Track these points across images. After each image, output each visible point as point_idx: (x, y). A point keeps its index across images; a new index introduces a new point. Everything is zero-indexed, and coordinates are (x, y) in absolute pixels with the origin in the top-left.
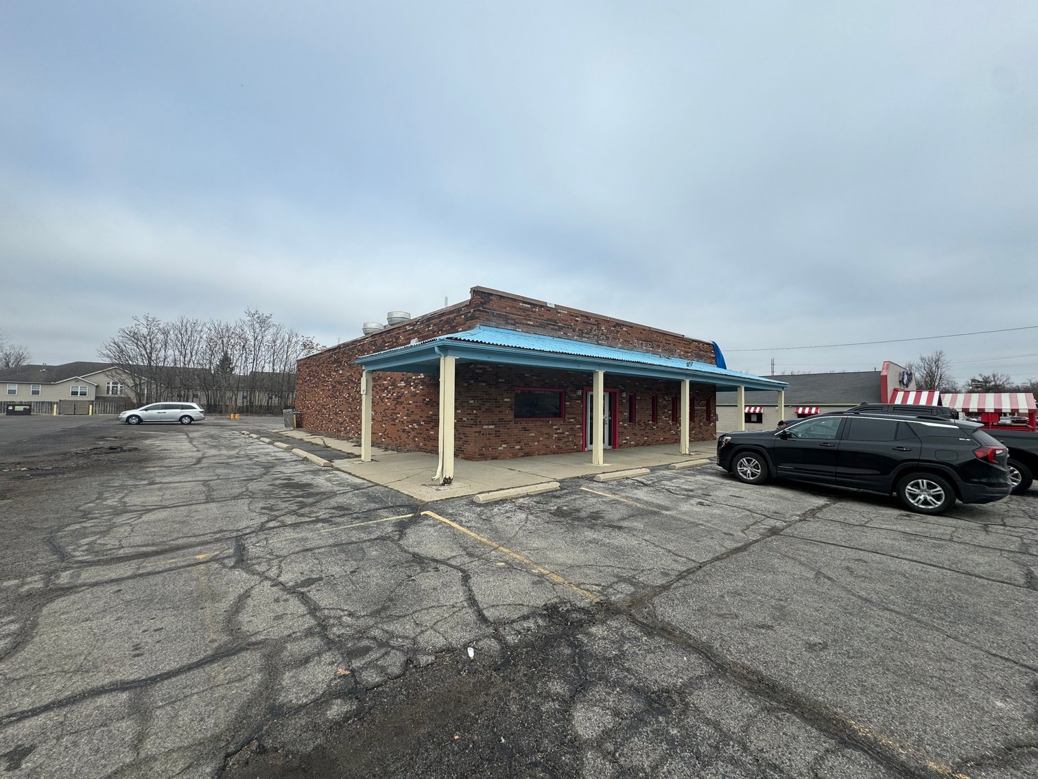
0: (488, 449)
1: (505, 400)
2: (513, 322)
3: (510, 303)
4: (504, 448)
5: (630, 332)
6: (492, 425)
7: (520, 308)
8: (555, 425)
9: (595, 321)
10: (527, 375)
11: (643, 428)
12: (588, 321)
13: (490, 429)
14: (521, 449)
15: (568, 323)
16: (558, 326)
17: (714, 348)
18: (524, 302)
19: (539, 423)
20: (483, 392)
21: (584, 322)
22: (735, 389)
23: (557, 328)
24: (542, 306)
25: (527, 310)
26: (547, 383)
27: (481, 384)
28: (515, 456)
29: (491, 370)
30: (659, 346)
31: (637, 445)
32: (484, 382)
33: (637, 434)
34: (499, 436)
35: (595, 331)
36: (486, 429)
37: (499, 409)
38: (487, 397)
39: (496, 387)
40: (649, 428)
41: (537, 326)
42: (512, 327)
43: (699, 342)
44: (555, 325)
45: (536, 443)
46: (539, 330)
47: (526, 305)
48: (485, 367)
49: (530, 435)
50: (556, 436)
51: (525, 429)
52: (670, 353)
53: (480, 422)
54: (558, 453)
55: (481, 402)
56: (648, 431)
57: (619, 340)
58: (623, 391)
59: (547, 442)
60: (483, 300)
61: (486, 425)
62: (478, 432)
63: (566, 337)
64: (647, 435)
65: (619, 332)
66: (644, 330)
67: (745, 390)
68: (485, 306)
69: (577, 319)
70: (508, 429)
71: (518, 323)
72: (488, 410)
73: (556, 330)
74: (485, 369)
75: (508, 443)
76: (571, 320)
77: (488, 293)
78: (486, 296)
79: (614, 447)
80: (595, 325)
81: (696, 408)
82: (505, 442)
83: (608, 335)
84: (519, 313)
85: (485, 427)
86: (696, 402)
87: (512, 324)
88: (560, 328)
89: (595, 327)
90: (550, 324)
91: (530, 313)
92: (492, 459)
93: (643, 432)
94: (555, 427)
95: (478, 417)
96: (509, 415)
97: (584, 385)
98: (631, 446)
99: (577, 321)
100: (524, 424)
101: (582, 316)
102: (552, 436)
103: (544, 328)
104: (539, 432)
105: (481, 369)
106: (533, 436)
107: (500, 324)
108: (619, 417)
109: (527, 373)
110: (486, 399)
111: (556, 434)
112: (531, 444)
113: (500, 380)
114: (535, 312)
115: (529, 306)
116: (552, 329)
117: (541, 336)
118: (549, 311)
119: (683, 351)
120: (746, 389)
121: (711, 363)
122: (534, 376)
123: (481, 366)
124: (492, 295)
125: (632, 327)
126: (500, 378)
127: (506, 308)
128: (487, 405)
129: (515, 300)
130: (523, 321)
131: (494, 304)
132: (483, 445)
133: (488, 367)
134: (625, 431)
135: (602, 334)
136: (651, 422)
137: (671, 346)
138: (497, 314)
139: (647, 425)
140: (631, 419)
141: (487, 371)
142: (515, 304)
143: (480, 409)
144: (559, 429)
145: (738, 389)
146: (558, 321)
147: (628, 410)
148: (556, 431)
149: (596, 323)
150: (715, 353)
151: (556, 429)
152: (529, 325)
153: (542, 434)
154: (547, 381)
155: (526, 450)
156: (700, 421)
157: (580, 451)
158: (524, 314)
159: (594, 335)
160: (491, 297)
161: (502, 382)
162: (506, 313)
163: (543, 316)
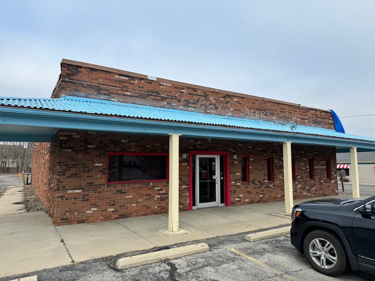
0: (73, 213)
1: (96, 165)
2: (107, 92)
3: (103, 75)
4: (93, 211)
5: (240, 102)
6: (79, 189)
7: (116, 81)
8: (156, 187)
9: (203, 93)
10: (122, 141)
11: (258, 186)
12: (195, 93)
13: (76, 193)
14: (116, 212)
15: (172, 94)
16: (160, 97)
17: (332, 115)
18: (120, 75)
19: (137, 185)
20: (68, 158)
21: (190, 94)
22: (347, 150)
23: (160, 98)
24: (142, 78)
25: (124, 82)
26: (148, 148)
27: (65, 150)
28: (107, 218)
29: (78, 136)
30: (273, 114)
31: (251, 202)
32: (69, 148)
33: (251, 191)
34: (88, 200)
35: (202, 101)
36: (71, 194)
37: (87, 174)
38: (73, 162)
39: (85, 153)
40: (265, 186)
41: (136, 97)
42: (106, 97)
43: (316, 110)
44: (157, 96)
45: (134, 205)
46: (137, 100)
47: (123, 78)
48: (70, 134)
49: (127, 197)
50: (159, 196)
51: (121, 192)
52: (286, 119)
53: (63, 187)
54: (160, 213)
55: (65, 168)
56: (264, 189)
57: (229, 109)
58: (234, 154)
59: (148, 203)
60: (70, 72)
61: (71, 189)
62: (61, 197)
63: (170, 106)
64: (262, 192)
65: (229, 102)
66: (256, 100)
67: (357, 152)
68: (72, 77)
69: (182, 91)
70: (100, 192)
71: (112, 93)
72: (73, 175)
73: (159, 100)
74: (71, 136)
75: (100, 206)
76: (176, 91)
77: (76, 66)
78: (74, 69)
79: (226, 205)
80: (201, 96)
81: (315, 167)
82: (95, 205)
83: (217, 105)
84: (114, 85)
85: (69, 192)
86: (315, 162)
87: (105, 94)
88: (163, 99)
89: (202, 98)
90: (152, 95)
91: (128, 85)
92: (79, 222)
93: (258, 190)
94: (157, 188)
95: (62, 182)
96: (101, 179)
97: (191, 149)
98: (245, 203)
99: (183, 92)
100: (119, 187)
101: (188, 88)
102: (154, 197)
103: (144, 98)
104: (137, 194)
105: (66, 136)
106: (130, 198)
107: (91, 94)
108: (231, 177)
109: (125, 139)
110: (72, 165)
111: (158, 195)
112: (129, 205)
113: (89, 146)
114: (133, 84)
115: (127, 78)
116: (154, 100)
117: (139, 106)
118: (151, 83)
119: (299, 118)
120: (359, 150)
121: (329, 128)
122: (132, 142)
123: (66, 134)
124: (81, 67)
125: (243, 98)
126: (90, 144)
127: (98, 79)
128: (73, 171)
129: (109, 73)
130: (119, 92)
131: (83, 76)
132: (67, 209)
133: (75, 134)
134: (238, 190)
135: (210, 104)
136: (266, 181)
137: (287, 114)
138: (87, 85)
139: (262, 184)
140: (245, 178)
141: (75, 138)
142: (108, 76)
143: (63, 175)
144: (162, 190)
145: (351, 150)
146: (160, 93)
147: (240, 170)
148: (158, 192)
149: (204, 94)
150: (333, 120)
151: (158, 190)
152: (127, 95)
153: (141, 195)
154: (147, 146)
155: (122, 212)
156: (320, 179)
157: (186, 210)
158: (121, 86)
159: (202, 105)
160: (80, 69)
161: (92, 148)
162: (98, 84)
163: (143, 88)
